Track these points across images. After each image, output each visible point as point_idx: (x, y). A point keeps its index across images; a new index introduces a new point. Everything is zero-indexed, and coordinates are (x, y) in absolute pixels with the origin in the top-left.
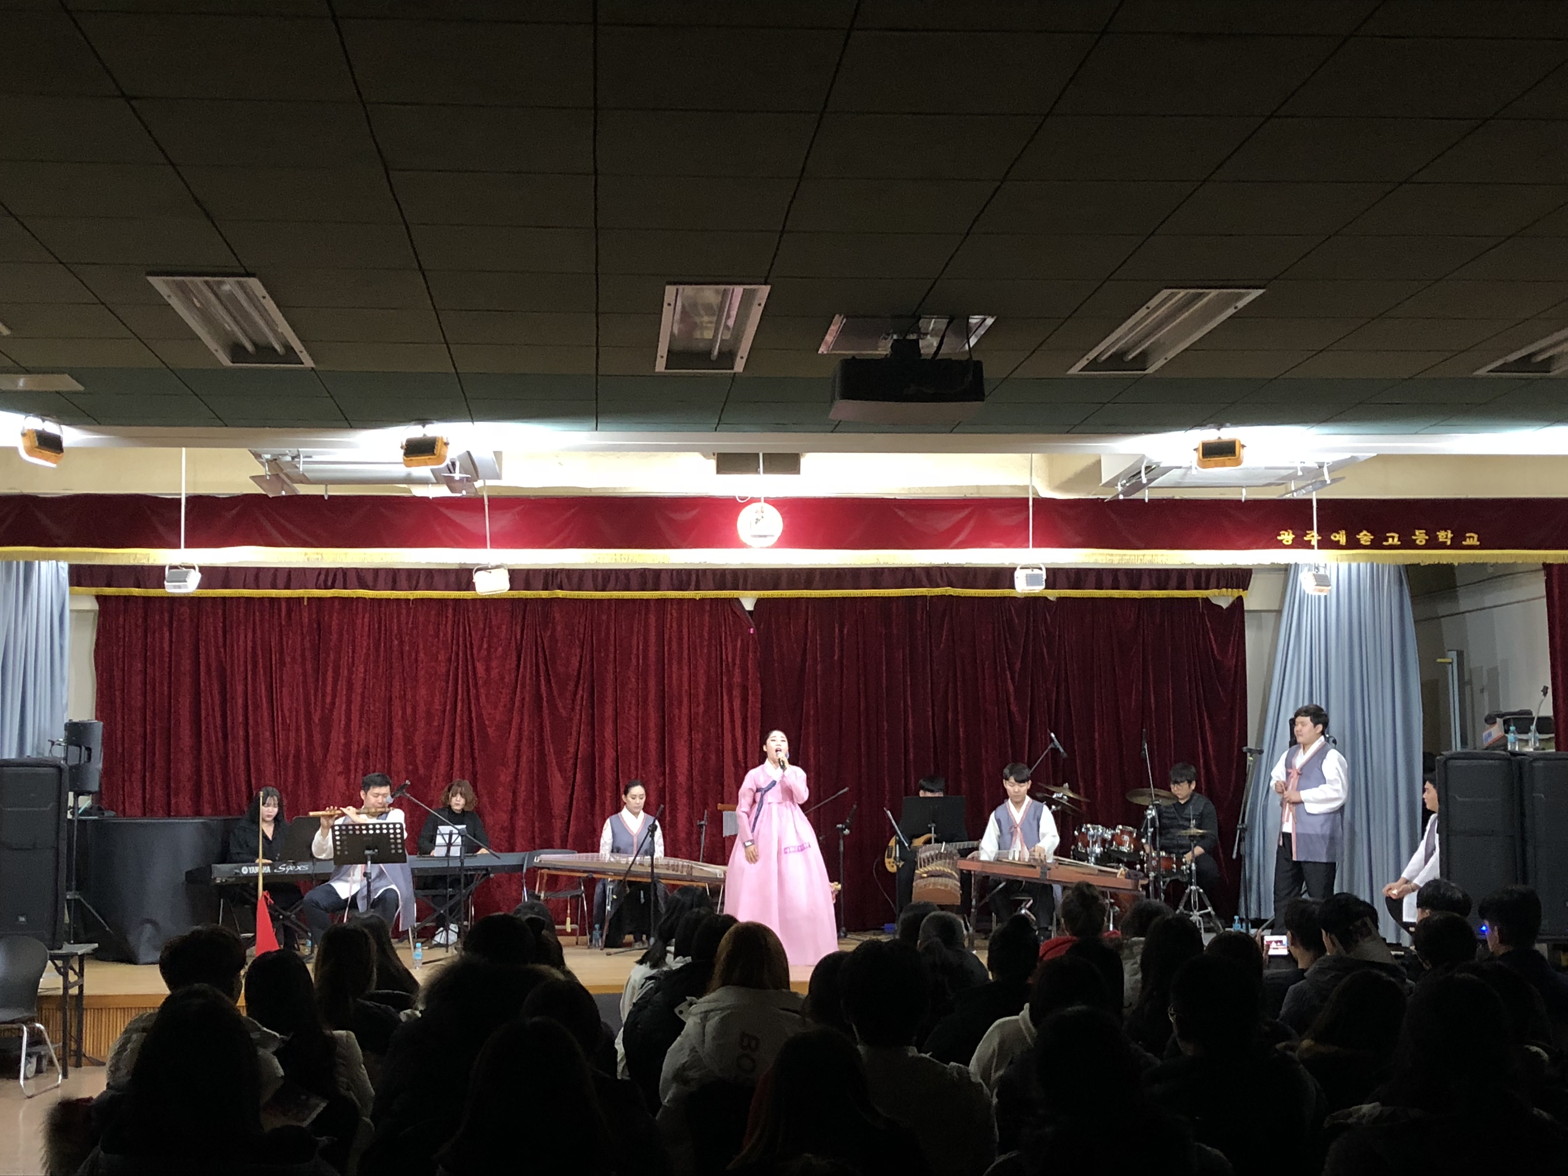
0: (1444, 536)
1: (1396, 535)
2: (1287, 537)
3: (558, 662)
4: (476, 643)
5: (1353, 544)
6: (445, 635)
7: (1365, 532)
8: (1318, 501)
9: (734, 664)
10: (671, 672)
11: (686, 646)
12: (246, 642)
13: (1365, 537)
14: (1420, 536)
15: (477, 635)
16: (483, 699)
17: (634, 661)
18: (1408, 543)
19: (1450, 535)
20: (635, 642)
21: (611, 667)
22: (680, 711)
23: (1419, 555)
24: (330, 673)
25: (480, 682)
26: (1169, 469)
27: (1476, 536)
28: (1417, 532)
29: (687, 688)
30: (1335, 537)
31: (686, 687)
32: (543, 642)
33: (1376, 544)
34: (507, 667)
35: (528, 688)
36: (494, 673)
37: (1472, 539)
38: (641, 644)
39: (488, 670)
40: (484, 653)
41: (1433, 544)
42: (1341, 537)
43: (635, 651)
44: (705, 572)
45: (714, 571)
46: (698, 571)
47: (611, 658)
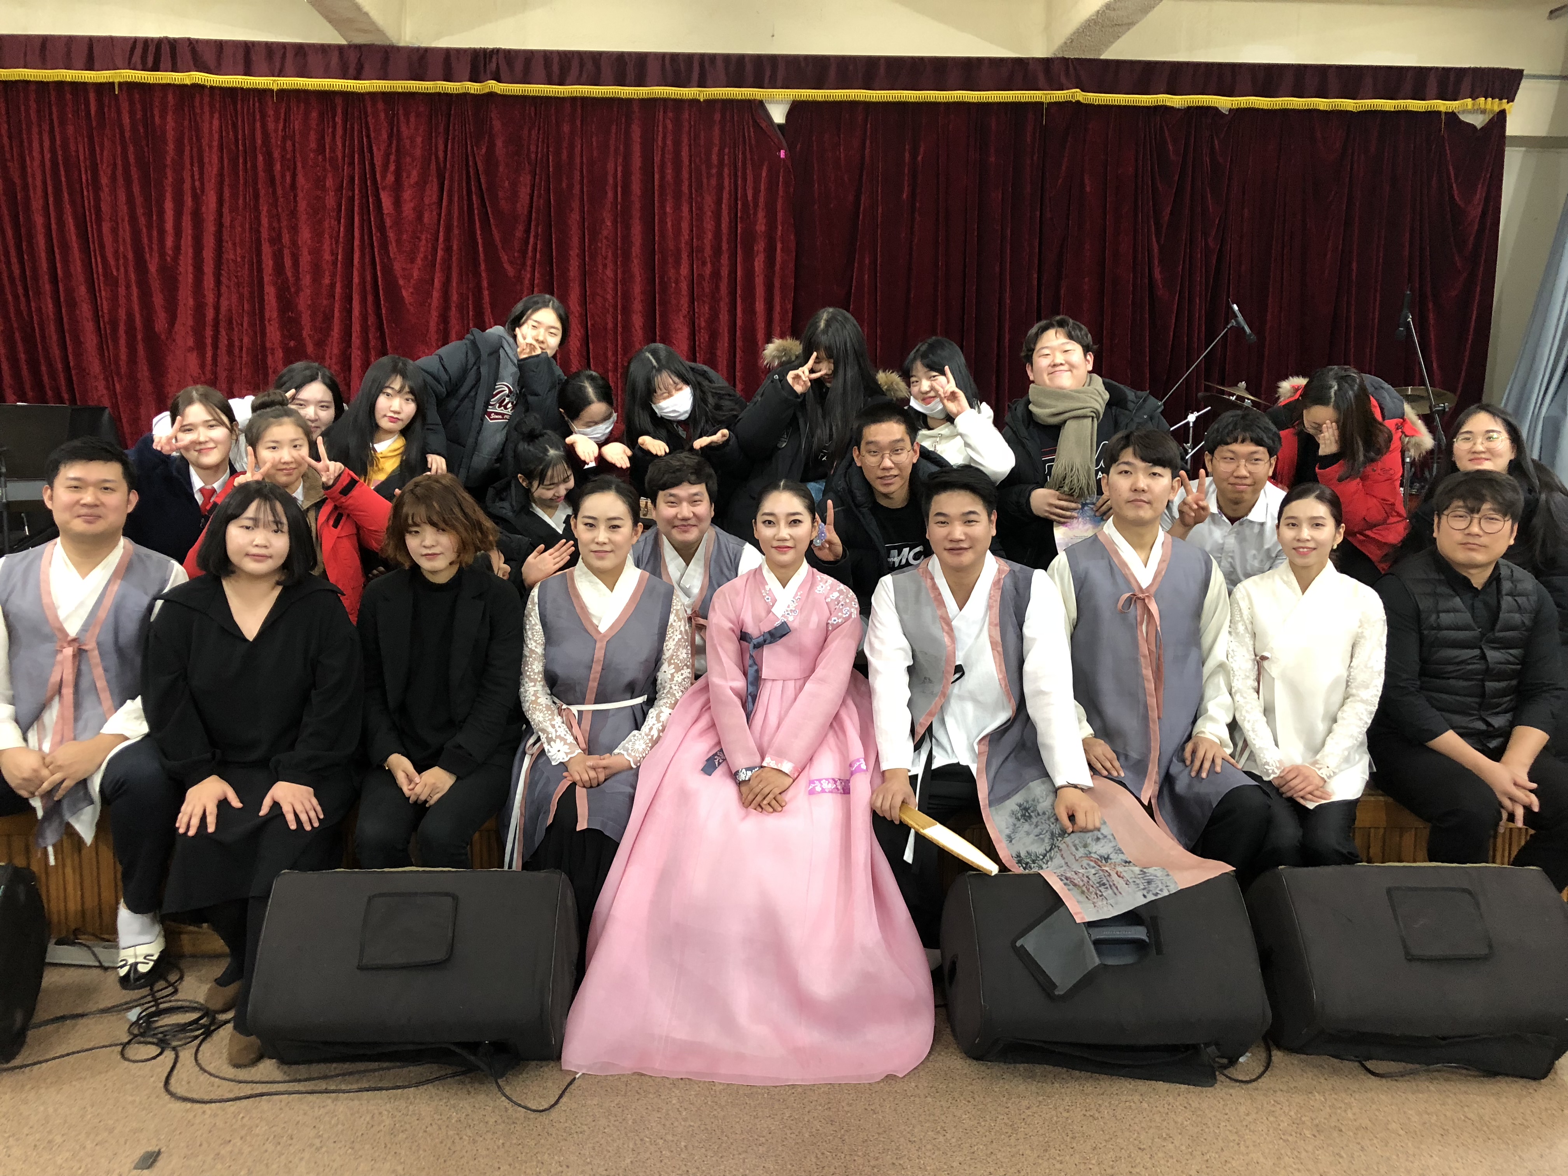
3: (501, 194)
4: (378, 162)
6: (333, 150)
9: (756, 205)
10: (665, 213)
11: (685, 175)
12: (42, 152)
15: (379, 149)
16: (393, 248)
17: (610, 194)
20: (610, 166)
21: (576, 205)
22: (678, 273)
24: (169, 205)
25: (388, 222)
29: (687, 237)
31: (685, 236)
32: (476, 164)
34: (427, 201)
35: (456, 231)
36: (408, 209)
38: (619, 169)
39: (397, 203)
40: (390, 178)
43: (611, 181)
44: (713, 58)
45: (727, 58)
46: (702, 56)
47: (576, 190)
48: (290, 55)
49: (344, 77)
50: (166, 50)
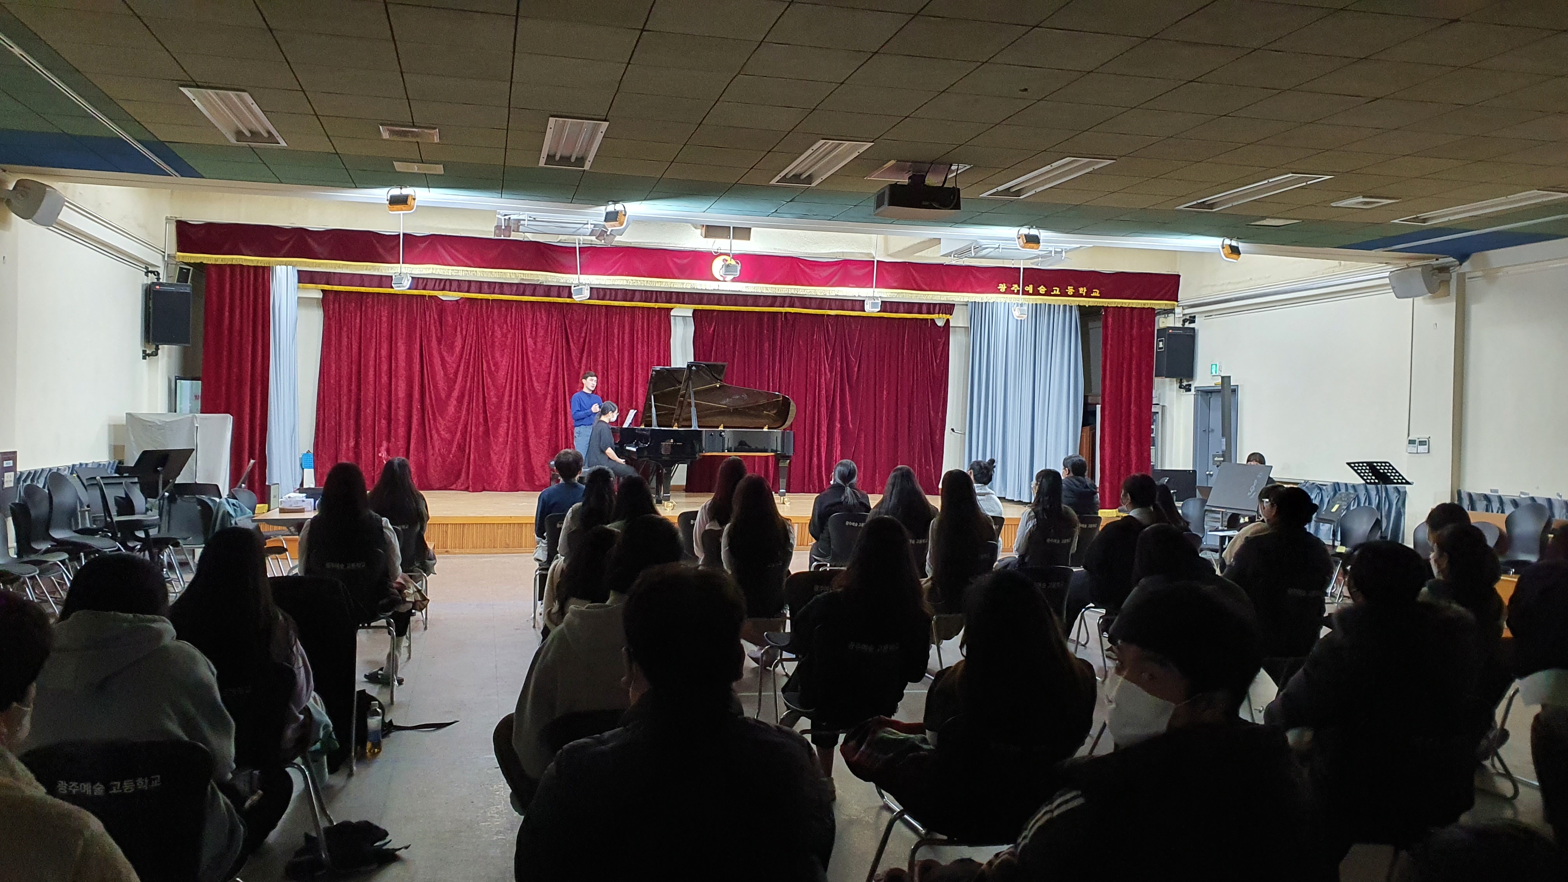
0: (1083, 290)
1: (1058, 289)
2: (1002, 287)
3: (573, 341)
4: (528, 328)
5: (1036, 293)
6: (510, 322)
7: (1042, 287)
8: (1024, 269)
11: (646, 335)
13: (1042, 289)
14: (1070, 290)
15: (528, 322)
18: (1064, 294)
19: (1085, 290)
23: (1069, 300)
26: (987, 248)
27: (1098, 291)
28: (1069, 287)
30: (1027, 288)
32: (565, 329)
33: (1048, 293)
34: (547, 342)
37: (1096, 293)
40: (533, 333)
41: (1076, 294)
42: (1030, 289)
44: (661, 292)
45: (666, 292)
46: (657, 291)
47: (602, 338)
48: (497, 287)
49: (518, 295)
50: (448, 283)
